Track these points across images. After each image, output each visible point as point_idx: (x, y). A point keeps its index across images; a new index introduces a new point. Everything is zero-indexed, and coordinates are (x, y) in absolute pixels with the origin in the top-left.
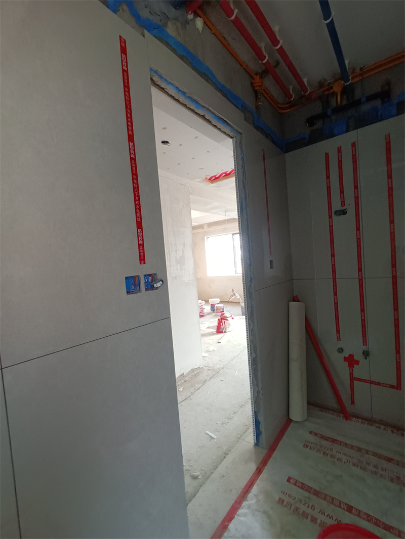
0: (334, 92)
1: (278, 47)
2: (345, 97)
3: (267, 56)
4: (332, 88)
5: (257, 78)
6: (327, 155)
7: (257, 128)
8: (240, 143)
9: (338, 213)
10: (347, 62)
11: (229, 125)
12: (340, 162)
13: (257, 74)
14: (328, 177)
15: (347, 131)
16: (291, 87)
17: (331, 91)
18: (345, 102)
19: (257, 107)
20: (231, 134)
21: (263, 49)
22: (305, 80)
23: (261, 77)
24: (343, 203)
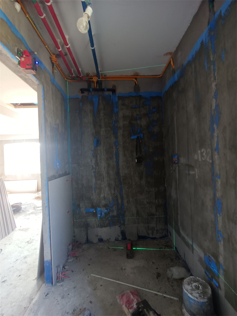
0: (93, 81)
2: (98, 85)
3: (61, 48)
4: (92, 79)
7: (53, 84)
10: (99, 70)
17: (92, 80)
21: (59, 43)
22: (80, 69)
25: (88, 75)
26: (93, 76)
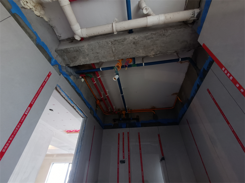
0: (123, 114)
1: (107, 95)
2: (126, 116)
3: (103, 96)
5: (98, 101)
6: (119, 134)
7: (94, 117)
8: (86, 121)
9: (121, 162)
10: (127, 106)
11: (83, 113)
12: (123, 138)
13: (98, 100)
14: (119, 144)
15: (126, 127)
16: (109, 107)
18: (126, 118)
19: (96, 110)
20: (83, 116)
21: (102, 94)
22: (114, 107)
23: (100, 101)
24: (124, 157)
25: (119, 110)
26: (123, 111)
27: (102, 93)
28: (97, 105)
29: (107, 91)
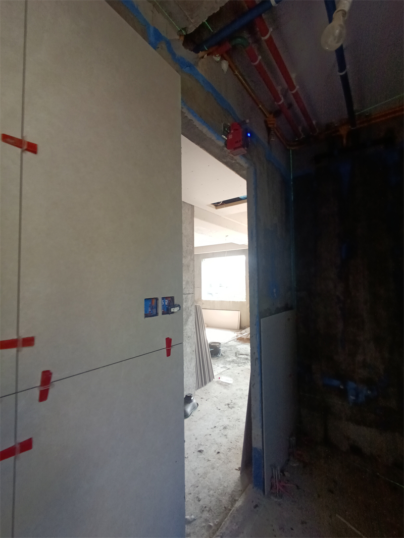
1: (294, 92)
2: (351, 140)
3: (282, 98)
5: (271, 117)
7: (269, 161)
13: (270, 113)
17: (338, 133)
18: (350, 144)
19: (269, 142)
21: (279, 92)
22: (314, 122)
23: (275, 116)
25: (328, 126)
26: (340, 126)
27: (279, 89)
28: (269, 130)
29: (293, 76)
